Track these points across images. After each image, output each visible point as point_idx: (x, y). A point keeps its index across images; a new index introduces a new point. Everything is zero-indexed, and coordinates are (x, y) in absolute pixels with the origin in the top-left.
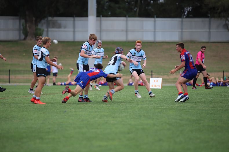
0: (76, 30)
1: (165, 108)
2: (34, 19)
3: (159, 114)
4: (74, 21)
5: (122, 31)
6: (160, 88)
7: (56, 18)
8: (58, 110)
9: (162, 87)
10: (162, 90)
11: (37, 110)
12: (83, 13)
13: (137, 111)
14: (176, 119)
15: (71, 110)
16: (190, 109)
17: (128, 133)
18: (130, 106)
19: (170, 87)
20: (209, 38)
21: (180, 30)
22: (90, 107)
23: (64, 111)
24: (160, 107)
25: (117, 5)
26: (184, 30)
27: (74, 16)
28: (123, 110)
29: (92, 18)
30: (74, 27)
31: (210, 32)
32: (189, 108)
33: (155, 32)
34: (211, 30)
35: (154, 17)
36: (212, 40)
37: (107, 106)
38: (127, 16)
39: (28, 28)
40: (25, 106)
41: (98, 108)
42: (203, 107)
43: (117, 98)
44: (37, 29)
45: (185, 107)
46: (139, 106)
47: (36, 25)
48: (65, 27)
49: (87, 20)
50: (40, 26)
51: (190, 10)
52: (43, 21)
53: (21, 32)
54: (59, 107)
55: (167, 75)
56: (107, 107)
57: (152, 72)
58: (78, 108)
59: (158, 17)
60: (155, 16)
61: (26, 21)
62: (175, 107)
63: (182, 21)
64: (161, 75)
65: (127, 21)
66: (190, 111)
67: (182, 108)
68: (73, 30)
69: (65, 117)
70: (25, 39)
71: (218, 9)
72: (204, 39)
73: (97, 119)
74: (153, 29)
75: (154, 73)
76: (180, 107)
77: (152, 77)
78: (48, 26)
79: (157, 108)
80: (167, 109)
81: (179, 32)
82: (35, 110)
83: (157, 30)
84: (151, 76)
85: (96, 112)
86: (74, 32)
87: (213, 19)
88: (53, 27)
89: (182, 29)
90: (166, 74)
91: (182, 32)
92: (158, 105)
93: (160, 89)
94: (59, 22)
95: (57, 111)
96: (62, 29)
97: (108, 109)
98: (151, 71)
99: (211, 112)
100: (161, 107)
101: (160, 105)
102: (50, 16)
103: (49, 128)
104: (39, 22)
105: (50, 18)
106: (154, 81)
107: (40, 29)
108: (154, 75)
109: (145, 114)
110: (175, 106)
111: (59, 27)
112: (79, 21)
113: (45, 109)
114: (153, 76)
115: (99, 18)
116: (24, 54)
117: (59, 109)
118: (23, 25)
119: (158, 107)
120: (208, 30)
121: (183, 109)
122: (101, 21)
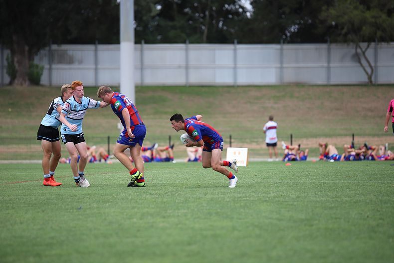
0: (99, 66)
1: (253, 200)
2: (27, 48)
3: (242, 210)
4: (96, 50)
5: (180, 67)
6: (245, 165)
7: (64, 47)
8: (68, 205)
9: (249, 163)
10: (248, 168)
11: (32, 206)
12: (112, 37)
13: (205, 205)
14: (271, 218)
15: (90, 205)
16: (295, 201)
17: (189, 244)
18: (193, 198)
19: (262, 163)
20: (329, 78)
21: (279, 65)
22: (123, 199)
23: (79, 207)
24: (244, 197)
25: (170, 23)
26: (285, 65)
27: (97, 42)
28: (181, 204)
29: (127, 46)
30: (96, 62)
31: (329, 68)
32: (293, 199)
33: (235, 68)
34: (331, 65)
35: (233, 43)
36: (334, 81)
37: (153, 196)
38: (187, 41)
39: (16, 65)
40: (10, 200)
41: (138, 201)
42: (317, 196)
43: (171, 183)
44: (31, 66)
45: (287, 198)
46: (209, 196)
47: (31, 58)
48: (81, 62)
49: (119, 50)
50: (36, 61)
51: (296, 30)
52: (42, 52)
53: (5, 71)
54: (70, 200)
55: (257, 142)
56: (154, 200)
57: (231, 137)
58: (103, 202)
59: (240, 42)
60: (236, 41)
61: (13, 52)
62: (269, 198)
63: (282, 49)
64: (247, 142)
65: (187, 50)
66: (295, 203)
67: (281, 199)
68: (94, 67)
69: (81, 217)
70: (11, 83)
71: (343, 28)
72: (321, 80)
73: (135, 220)
74: (231, 64)
75: (235, 139)
76: (277, 197)
77: (231, 147)
78: (51, 61)
79: (239, 199)
80: (256, 200)
81: (276, 68)
82: (29, 206)
83: (238, 66)
84: (229, 145)
85: (133, 208)
86: (96, 69)
87: (333, 46)
88: (60, 62)
89: (282, 62)
90: (255, 140)
91: (281, 68)
92: (241, 195)
93: (244, 167)
94: (70, 53)
95: (67, 207)
96: (76, 66)
97: (155, 203)
98: (229, 136)
99: (330, 206)
100: (245, 199)
101: (244, 195)
102: (54, 43)
103: (52, 238)
104: (36, 54)
105: (54, 47)
106: (235, 153)
107: (37, 66)
108: (234, 142)
109: (219, 210)
110: (269, 196)
111: (71, 61)
112: (105, 51)
113: (45, 204)
114: (233, 144)
115: (139, 46)
116: (10, 110)
117: (70, 204)
118: (7, 59)
119: (241, 197)
120: (326, 65)
121: (283, 201)
122: (142, 50)
